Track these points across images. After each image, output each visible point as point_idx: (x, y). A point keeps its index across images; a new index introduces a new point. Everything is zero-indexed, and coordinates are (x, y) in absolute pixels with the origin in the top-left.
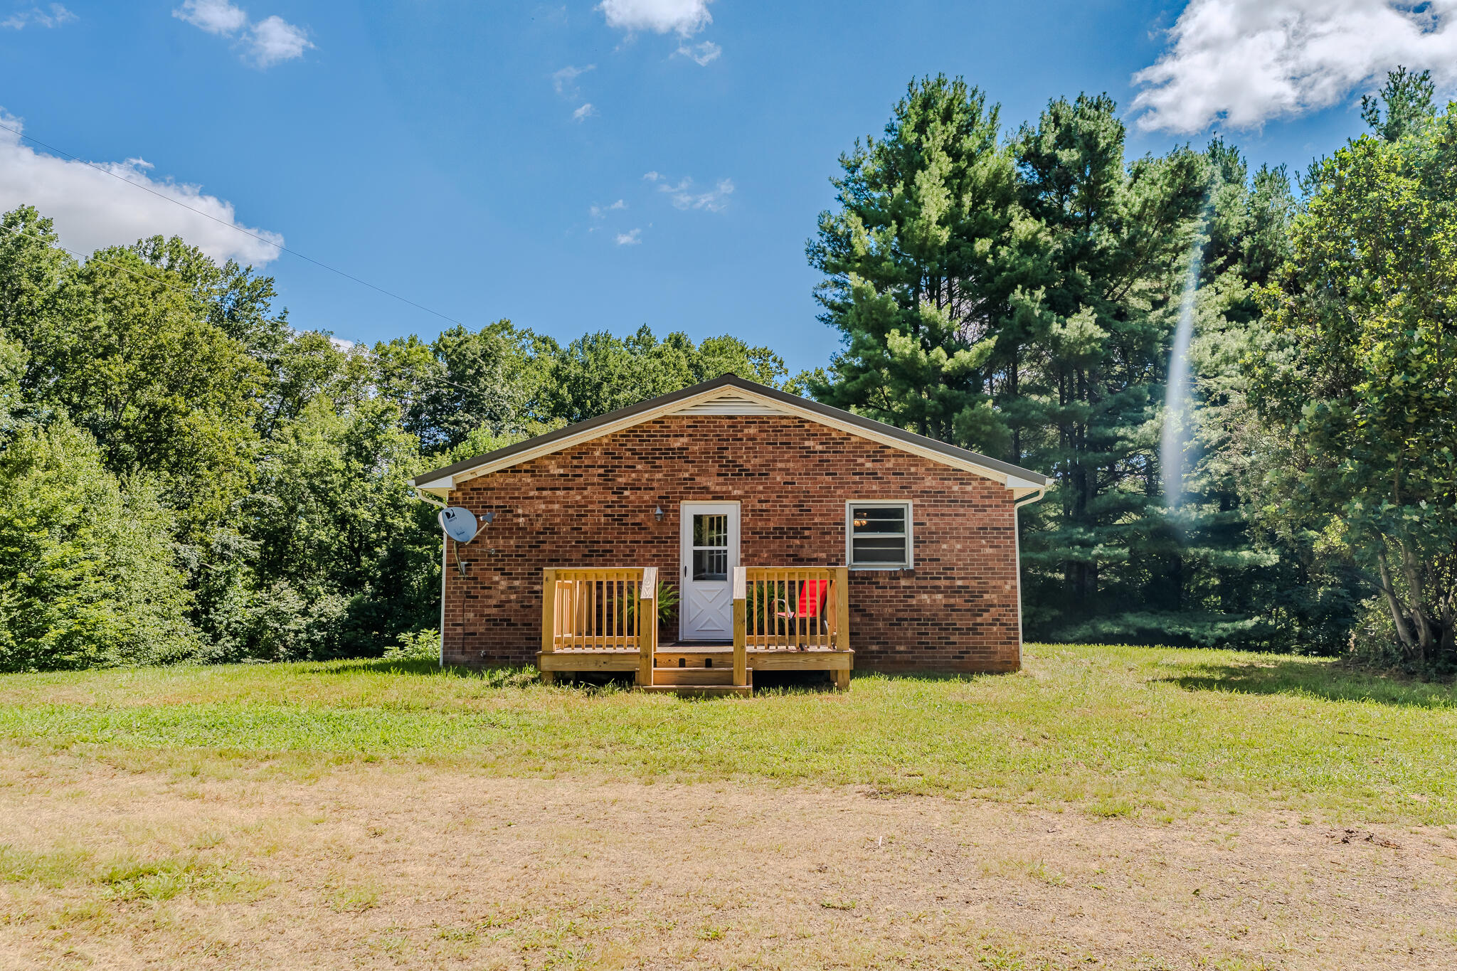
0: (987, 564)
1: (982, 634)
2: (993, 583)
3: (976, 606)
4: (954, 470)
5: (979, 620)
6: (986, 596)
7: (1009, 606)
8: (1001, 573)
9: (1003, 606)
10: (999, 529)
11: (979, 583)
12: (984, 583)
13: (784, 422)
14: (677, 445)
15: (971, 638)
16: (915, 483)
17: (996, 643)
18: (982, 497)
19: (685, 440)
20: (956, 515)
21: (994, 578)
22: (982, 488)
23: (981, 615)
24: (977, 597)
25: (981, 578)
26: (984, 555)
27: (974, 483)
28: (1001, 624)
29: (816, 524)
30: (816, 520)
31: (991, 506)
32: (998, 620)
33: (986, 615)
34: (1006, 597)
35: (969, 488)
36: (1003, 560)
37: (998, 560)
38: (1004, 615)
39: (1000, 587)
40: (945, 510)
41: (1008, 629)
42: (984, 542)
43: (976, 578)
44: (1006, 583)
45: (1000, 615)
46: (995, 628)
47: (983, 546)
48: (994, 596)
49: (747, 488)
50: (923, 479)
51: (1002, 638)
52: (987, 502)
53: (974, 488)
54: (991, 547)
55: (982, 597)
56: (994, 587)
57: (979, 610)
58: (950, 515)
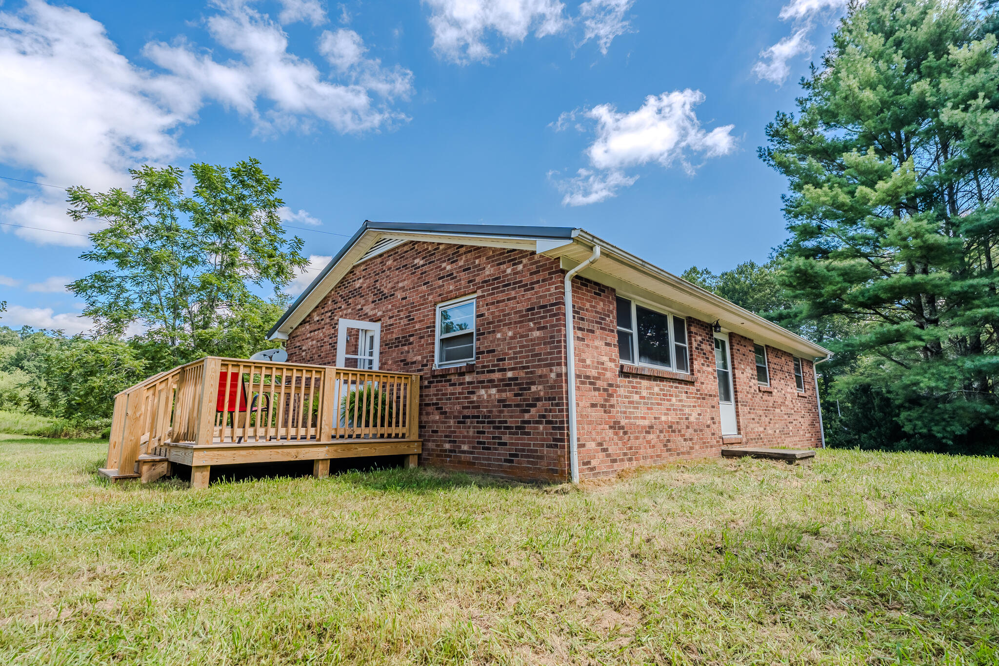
0: (534, 350)
1: (528, 434)
2: (539, 372)
3: (525, 400)
4: (508, 252)
5: (527, 416)
6: (534, 388)
7: (554, 399)
8: (546, 359)
9: (549, 399)
10: (545, 306)
11: (527, 373)
12: (532, 372)
13: (406, 248)
14: (358, 286)
15: (519, 439)
16: (478, 275)
17: (542, 445)
18: (531, 274)
19: (361, 281)
20: (509, 299)
21: (539, 366)
22: (532, 264)
23: (528, 411)
24: (525, 389)
25: (528, 367)
26: (531, 340)
27: (525, 261)
28: (548, 422)
29: (416, 330)
30: (417, 327)
31: (538, 282)
32: (544, 416)
33: (533, 410)
34: (552, 387)
35: (520, 267)
36: (549, 343)
37: (545, 344)
38: (550, 411)
39: (546, 376)
40: (500, 296)
41: (554, 428)
42: (531, 324)
43: (524, 368)
44: (551, 371)
45: (546, 410)
46: (541, 427)
47: (531, 330)
48: (540, 387)
49: (384, 309)
50: (484, 268)
51: (548, 440)
52: (535, 278)
53: (524, 266)
54: (538, 329)
55: (529, 389)
56: (540, 376)
57: (528, 405)
58: (504, 301)
